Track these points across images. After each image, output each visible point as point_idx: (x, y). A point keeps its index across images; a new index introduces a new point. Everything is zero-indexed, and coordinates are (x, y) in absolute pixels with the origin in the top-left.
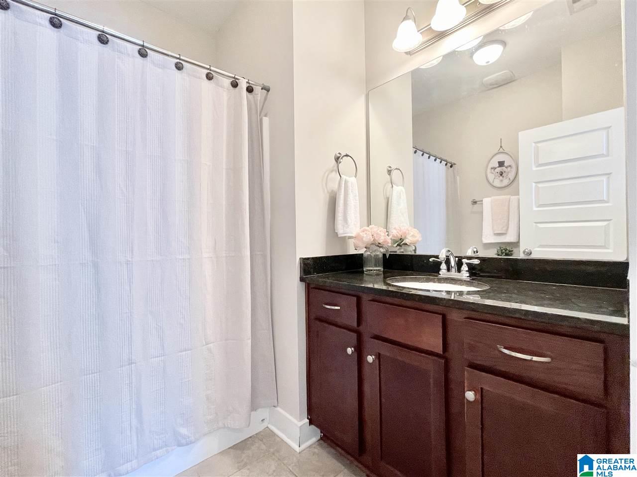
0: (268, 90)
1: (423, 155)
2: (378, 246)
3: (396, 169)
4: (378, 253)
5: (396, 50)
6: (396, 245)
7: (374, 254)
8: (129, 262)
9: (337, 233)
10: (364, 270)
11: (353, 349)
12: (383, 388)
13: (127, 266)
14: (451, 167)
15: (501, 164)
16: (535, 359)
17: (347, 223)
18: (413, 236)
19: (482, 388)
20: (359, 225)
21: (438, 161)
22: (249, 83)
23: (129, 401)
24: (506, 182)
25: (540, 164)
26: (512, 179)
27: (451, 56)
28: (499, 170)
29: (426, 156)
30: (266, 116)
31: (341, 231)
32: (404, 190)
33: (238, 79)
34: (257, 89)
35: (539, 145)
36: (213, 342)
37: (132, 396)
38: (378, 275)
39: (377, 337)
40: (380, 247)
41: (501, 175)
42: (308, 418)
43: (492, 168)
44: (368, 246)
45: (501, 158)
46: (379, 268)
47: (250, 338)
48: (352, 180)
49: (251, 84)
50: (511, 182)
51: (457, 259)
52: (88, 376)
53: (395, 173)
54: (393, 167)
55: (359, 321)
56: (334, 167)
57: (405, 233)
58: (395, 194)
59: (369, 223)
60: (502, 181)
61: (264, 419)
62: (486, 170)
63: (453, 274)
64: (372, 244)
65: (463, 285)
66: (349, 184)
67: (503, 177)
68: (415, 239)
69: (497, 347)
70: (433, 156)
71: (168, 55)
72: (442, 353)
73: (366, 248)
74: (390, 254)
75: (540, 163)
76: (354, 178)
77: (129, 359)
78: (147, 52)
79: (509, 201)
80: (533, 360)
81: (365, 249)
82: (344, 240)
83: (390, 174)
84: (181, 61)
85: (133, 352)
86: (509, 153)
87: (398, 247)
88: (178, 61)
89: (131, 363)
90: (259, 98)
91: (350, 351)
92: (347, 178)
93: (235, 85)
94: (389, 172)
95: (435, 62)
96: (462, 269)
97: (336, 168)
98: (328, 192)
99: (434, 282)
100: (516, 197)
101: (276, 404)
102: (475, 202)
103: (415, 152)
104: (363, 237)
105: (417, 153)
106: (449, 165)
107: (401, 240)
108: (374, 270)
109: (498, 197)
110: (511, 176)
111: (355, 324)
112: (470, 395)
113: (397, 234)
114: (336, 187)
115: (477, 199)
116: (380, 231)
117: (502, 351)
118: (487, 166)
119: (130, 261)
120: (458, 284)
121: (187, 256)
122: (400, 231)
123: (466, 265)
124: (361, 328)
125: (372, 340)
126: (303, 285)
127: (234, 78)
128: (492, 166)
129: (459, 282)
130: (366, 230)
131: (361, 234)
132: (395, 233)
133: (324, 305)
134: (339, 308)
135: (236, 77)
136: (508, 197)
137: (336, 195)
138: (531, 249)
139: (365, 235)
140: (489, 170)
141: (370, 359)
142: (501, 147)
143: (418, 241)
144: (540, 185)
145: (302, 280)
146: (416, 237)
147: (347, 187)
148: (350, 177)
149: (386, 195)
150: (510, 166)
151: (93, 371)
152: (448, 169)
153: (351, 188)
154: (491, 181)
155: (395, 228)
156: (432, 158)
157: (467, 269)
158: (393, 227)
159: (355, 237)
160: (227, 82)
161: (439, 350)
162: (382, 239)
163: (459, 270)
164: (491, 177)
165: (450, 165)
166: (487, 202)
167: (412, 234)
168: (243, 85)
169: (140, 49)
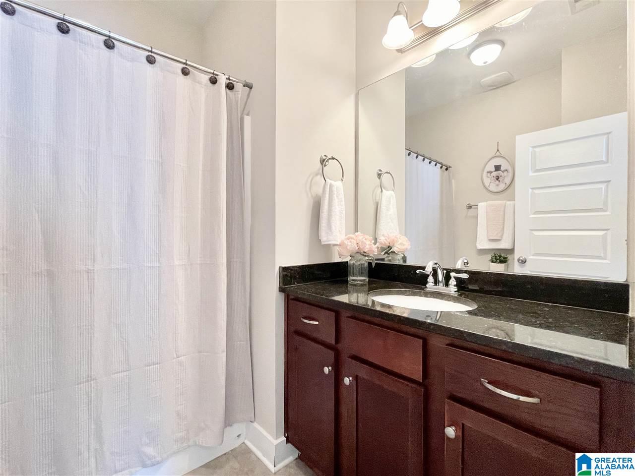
0: (251, 88)
1: (417, 157)
2: (363, 255)
3: (387, 172)
4: (364, 262)
5: (386, 47)
6: (384, 253)
7: (359, 263)
8: (89, 271)
9: (320, 240)
10: (349, 279)
11: (330, 368)
12: (360, 412)
13: (88, 275)
14: (447, 169)
15: (498, 168)
16: (522, 398)
17: (331, 231)
18: (401, 244)
19: (463, 425)
20: (344, 231)
21: (433, 163)
22: (230, 80)
23: (87, 420)
24: (502, 186)
25: (537, 170)
26: (508, 184)
27: (444, 54)
28: (495, 174)
29: (420, 158)
30: (248, 115)
31: (325, 238)
32: (394, 195)
33: (217, 75)
34: (239, 87)
35: (537, 150)
36: (185, 355)
37: (91, 415)
38: (362, 285)
39: (355, 358)
40: (365, 256)
41: (497, 179)
42: (285, 436)
43: (488, 172)
44: (353, 255)
45: (497, 161)
46: (364, 278)
47: (225, 350)
48: (338, 184)
49: (232, 80)
50: (507, 187)
51: (445, 271)
52: (41, 395)
53: (385, 177)
54: (384, 171)
55: (338, 339)
56: (319, 170)
57: (394, 240)
58: (384, 199)
59: (356, 230)
60: (498, 185)
61: (240, 435)
62: (482, 174)
63: (441, 288)
64: (357, 253)
65: (450, 301)
66: (334, 189)
67: (499, 181)
68: (403, 247)
69: (480, 381)
70: (428, 159)
71: (139, 48)
72: (421, 381)
73: (350, 256)
74: (376, 263)
75: (538, 168)
76: (340, 182)
77: (88, 375)
78: (114, 43)
79: (505, 206)
80: (520, 400)
81: (350, 258)
82: (328, 247)
83: (379, 178)
84: (153, 54)
85: (93, 367)
86: (506, 157)
87: (386, 255)
88: (150, 54)
89: (90, 379)
90: (240, 96)
91: (326, 370)
92: (333, 182)
93: (214, 81)
94: (379, 175)
95: (428, 61)
96: (450, 282)
97: (321, 171)
98: (312, 196)
99: (421, 296)
100: (511, 202)
101: (253, 420)
102: (470, 207)
103: (409, 154)
104: (348, 245)
105: (411, 155)
106: (444, 168)
107: (388, 247)
108: (359, 280)
109: (493, 202)
110: (508, 181)
111: (333, 342)
112: (450, 432)
113: (386, 241)
114: (320, 191)
115: (472, 204)
116: (366, 239)
117: (486, 386)
118: (483, 170)
119: (91, 270)
120: (446, 300)
121: (157, 264)
122: (389, 239)
123: (454, 279)
124: (339, 346)
125: (350, 359)
126: (282, 296)
127: (213, 73)
128: (489, 170)
129: (446, 298)
130: (352, 238)
131: (346, 242)
132: (383, 240)
133: (302, 319)
134: (317, 323)
135: (215, 72)
136: (505, 201)
137: (320, 199)
138: (526, 257)
139: (349, 244)
140: (485, 174)
141: (347, 381)
142: (498, 150)
143: (407, 249)
144: (536, 191)
145: (281, 290)
146: (404, 245)
147: (332, 192)
148: (335, 181)
149: (375, 199)
150: (506, 170)
151: (46, 390)
152: (443, 171)
153: (335, 193)
154: (487, 185)
155: (383, 235)
156: (427, 161)
157: (455, 283)
158: (382, 234)
159: (340, 245)
160: (205, 78)
161: (418, 377)
162: (367, 248)
163: (447, 285)
164: (487, 181)
165: (446, 167)
166: (482, 206)
167: (400, 242)
168: (222, 81)
169: (106, 40)
